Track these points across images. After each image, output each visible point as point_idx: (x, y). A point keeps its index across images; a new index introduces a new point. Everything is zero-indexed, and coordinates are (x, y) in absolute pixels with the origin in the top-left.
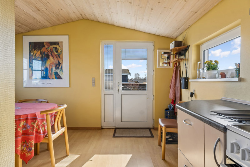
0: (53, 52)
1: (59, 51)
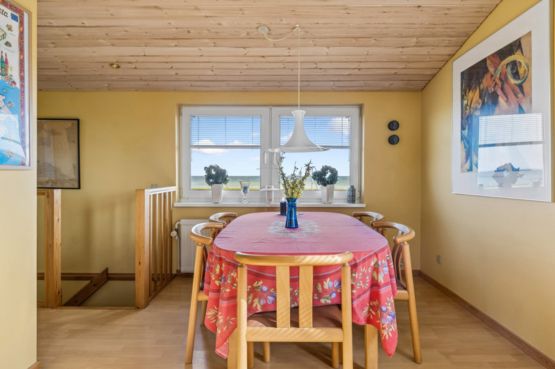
0: (506, 79)
1: (521, 71)
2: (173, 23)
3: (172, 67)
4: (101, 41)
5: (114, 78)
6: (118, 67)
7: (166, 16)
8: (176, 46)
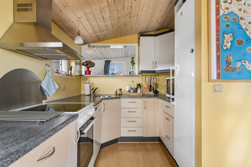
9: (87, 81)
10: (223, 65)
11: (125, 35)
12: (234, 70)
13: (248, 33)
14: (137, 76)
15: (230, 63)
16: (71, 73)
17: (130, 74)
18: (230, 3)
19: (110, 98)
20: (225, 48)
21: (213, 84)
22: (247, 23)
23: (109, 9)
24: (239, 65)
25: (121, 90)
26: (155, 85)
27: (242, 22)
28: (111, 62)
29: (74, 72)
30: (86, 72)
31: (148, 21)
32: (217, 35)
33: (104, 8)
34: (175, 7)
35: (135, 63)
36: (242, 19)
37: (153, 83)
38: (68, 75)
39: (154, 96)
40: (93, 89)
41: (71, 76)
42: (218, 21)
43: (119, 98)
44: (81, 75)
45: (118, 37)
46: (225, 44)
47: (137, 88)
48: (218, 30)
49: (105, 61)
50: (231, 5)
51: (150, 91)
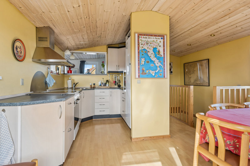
2: (219, 10)
3: (236, 26)
4: (201, 29)
5: (216, 39)
6: (214, 35)
7: (214, 10)
8: (229, 18)
9: (70, 78)
10: (141, 72)
11: (97, 46)
12: (145, 74)
13: (151, 58)
14: (106, 75)
15: (144, 71)
16: (58, 72)
17: (101, 73)
18: (144, 45)
19: (86, 89)
20: (142, 64)
21: (137, 80)
22: (151, 54)
23: (88, 35)
24: (147, 72)
25: (94, 84)
26: (118, 81)
27: (149, 53)
28: (85, 62)
29: (60, 72)
30: (68, 71)
31: (113, 39)
32: (138, 58)
33: (84, 35)
34: (126, 37)
35: (104, 66)
36: (149, 52)
37: (117, 80)
38: (57, 74)
39: (118, 88)
40: (74, 84)
41: (59, 74)
42: (139, 52)
43: (94, 89)
44: (64, 74)
45: (92, 47)
46: (142, 62)
47: (106, 83)
48: (139, 57)
49: (81, 61)
50: (144, 46)
51: (115, 85)
